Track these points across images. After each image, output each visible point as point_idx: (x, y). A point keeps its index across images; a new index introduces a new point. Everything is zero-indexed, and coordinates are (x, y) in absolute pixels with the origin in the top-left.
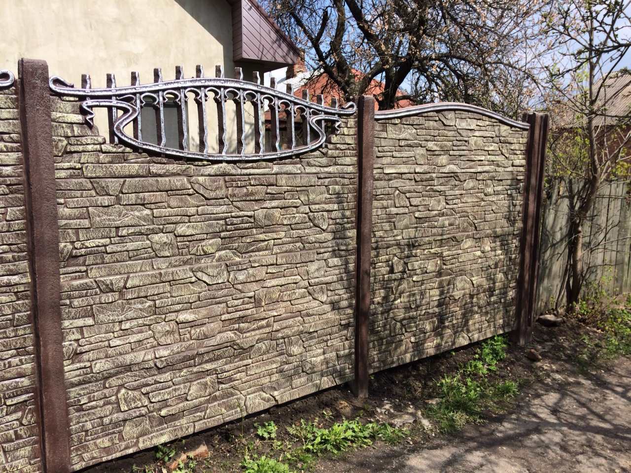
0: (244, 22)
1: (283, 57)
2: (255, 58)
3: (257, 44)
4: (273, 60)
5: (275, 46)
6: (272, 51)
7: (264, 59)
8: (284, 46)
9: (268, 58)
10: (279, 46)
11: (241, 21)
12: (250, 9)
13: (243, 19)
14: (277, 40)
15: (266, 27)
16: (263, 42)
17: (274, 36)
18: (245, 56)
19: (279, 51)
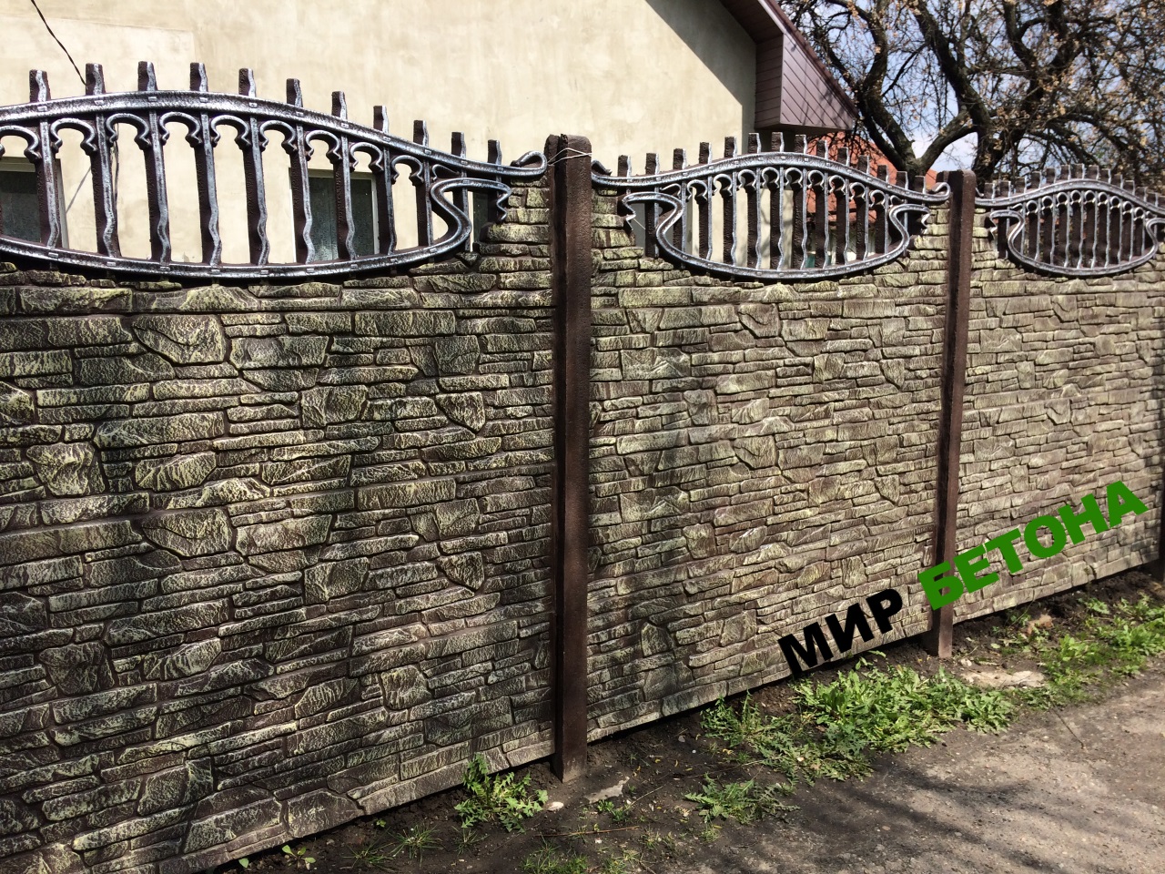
0: (785, 69)
1: (834, 120)
2: (797, 123)
3: (800, 101)
4: (820, 125)
5: (824, 103)
6: (819, 112)
7: (809, 124)
8: (835, 102)
9: (814, 122)
10: (830, 103)
11: (781, 66)
12: (793, 49)
13: (784, 65)
14: (827, 94)
15: (814, 74)
16: (809, 99)
17: (823, 88)
18: (783, 121)
19: (829, 110)
